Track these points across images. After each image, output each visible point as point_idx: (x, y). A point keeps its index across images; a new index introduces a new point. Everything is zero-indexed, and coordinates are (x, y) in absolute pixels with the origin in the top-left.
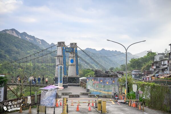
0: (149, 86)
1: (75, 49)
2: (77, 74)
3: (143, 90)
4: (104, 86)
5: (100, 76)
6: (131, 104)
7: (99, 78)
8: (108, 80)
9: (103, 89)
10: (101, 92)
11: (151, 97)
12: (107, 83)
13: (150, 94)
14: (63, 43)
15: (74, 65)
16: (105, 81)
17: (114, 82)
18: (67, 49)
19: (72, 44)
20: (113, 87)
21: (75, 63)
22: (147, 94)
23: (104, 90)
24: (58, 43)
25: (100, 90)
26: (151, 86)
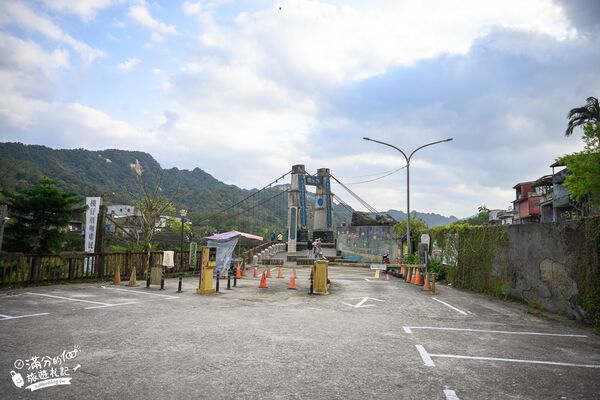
0: (454, 232)
1: (325, 179)
2: (329, 225)
3: (441, 245)
4: (368, 244)
5: (363, 223)
6: (411, 277)
7: (358, 228)
8: (376, 231)
9: (366, 249)
10: (363, 255)
11: (459, 259)
12: (375, 238)
13: (456, 253)
14: (302, 167)
15: (323, 209)
16: (371, 233)
17: (388, 236)
18: (309, 179)
19: (320, 171)
20: (387, 246)
21: (324, 205)
22: (450, 253)
23: (369, 252)
24: (293, 167)
25: (361, 252)
26: (460, 232)
